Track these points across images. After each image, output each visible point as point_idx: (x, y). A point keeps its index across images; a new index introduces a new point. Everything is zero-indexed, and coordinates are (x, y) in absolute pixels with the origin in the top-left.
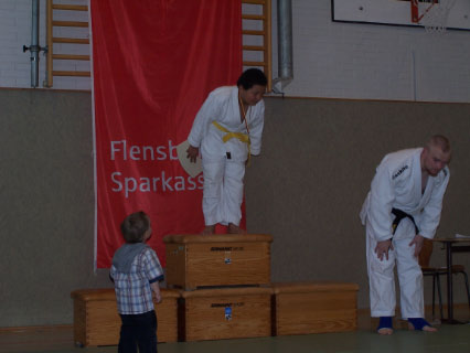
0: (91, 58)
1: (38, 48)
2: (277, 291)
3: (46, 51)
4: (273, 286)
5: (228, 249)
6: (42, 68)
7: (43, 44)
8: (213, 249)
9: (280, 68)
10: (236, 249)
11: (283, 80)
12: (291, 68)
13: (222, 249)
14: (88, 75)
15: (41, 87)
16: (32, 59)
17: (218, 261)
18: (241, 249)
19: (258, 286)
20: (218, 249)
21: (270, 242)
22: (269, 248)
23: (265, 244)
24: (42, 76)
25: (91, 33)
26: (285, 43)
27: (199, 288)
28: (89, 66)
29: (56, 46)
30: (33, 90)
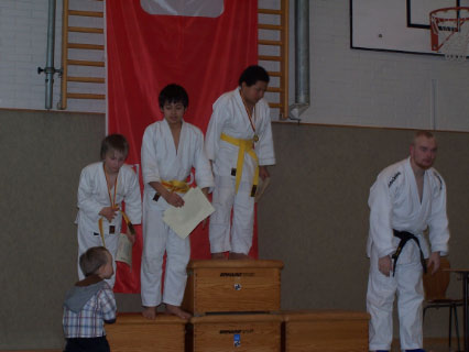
0: (106, 81)
1: (53, 70)
2: (287, 319)
3: (61, 73)
4: (283, 313)
5: (238, 275)
6: (57, 90)
7: (58, 66)
8: (222, 275)
9: (297, 94)
10: (246, 274)
11: (300, 106)
12: (308, 94)
13: (232, 275)
14: (102, 97)
15: (55, 109)
16: (47, 80)
17: (226, 287)
18: (252, 275)
19: (268, 313)
20: (227, 275)
21: (281, 268)
22: (280, 275)
23: (276, 270)
24: (56, 98)
25: (106, 56)
26: (302, 69)
27: (207, 314)
28: (104, 89)
29: (70, 68)
30: (47, 113)
